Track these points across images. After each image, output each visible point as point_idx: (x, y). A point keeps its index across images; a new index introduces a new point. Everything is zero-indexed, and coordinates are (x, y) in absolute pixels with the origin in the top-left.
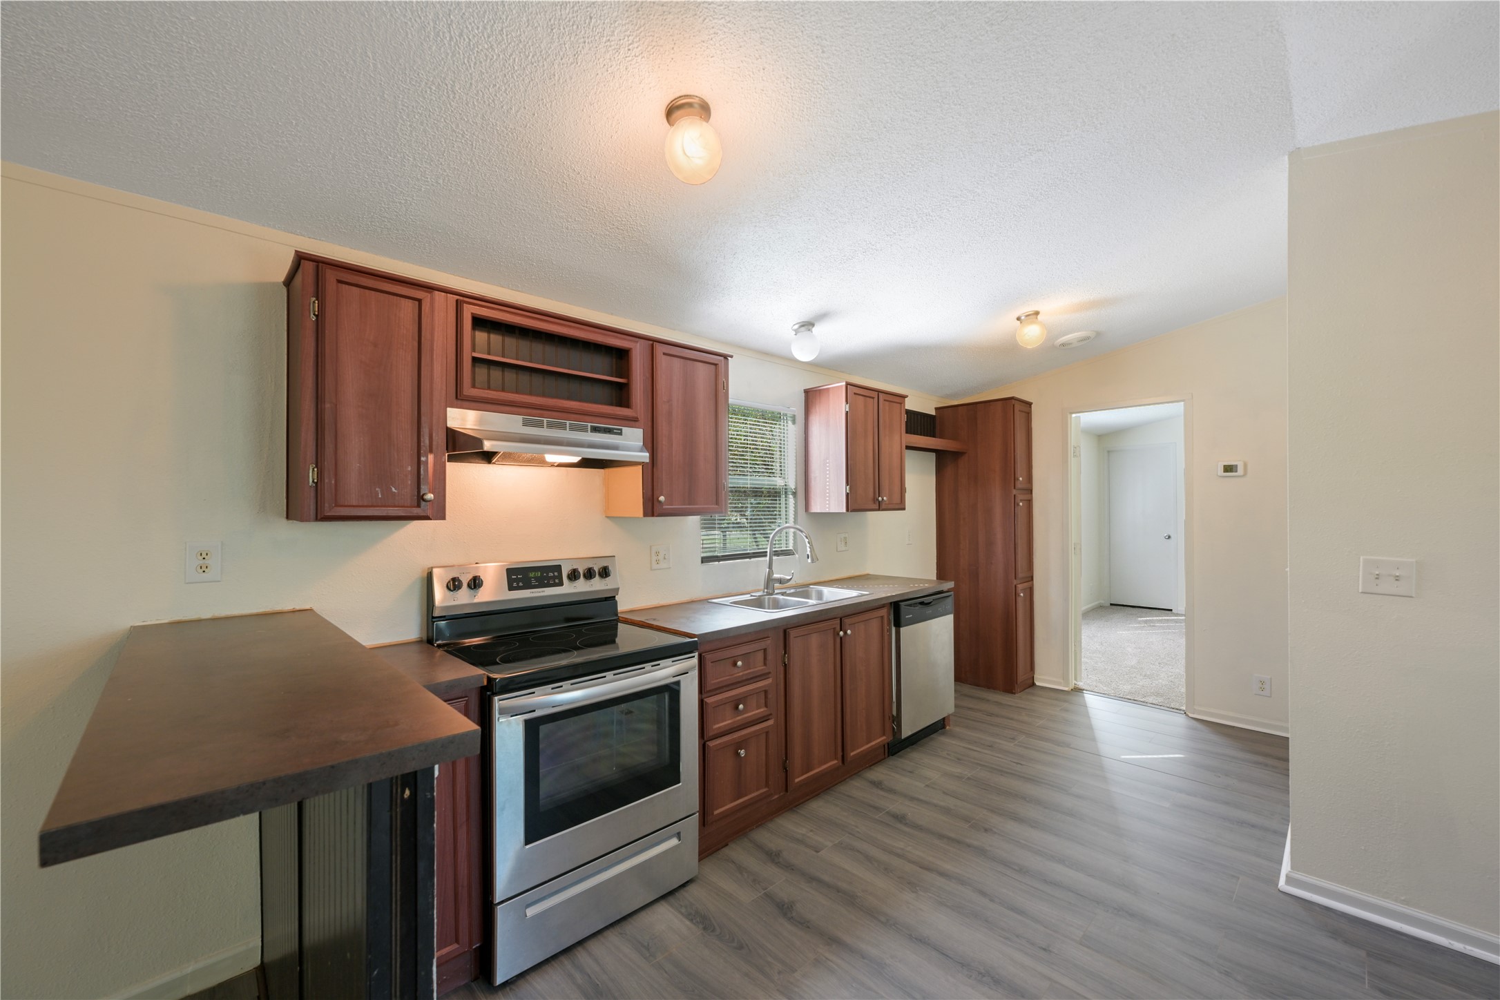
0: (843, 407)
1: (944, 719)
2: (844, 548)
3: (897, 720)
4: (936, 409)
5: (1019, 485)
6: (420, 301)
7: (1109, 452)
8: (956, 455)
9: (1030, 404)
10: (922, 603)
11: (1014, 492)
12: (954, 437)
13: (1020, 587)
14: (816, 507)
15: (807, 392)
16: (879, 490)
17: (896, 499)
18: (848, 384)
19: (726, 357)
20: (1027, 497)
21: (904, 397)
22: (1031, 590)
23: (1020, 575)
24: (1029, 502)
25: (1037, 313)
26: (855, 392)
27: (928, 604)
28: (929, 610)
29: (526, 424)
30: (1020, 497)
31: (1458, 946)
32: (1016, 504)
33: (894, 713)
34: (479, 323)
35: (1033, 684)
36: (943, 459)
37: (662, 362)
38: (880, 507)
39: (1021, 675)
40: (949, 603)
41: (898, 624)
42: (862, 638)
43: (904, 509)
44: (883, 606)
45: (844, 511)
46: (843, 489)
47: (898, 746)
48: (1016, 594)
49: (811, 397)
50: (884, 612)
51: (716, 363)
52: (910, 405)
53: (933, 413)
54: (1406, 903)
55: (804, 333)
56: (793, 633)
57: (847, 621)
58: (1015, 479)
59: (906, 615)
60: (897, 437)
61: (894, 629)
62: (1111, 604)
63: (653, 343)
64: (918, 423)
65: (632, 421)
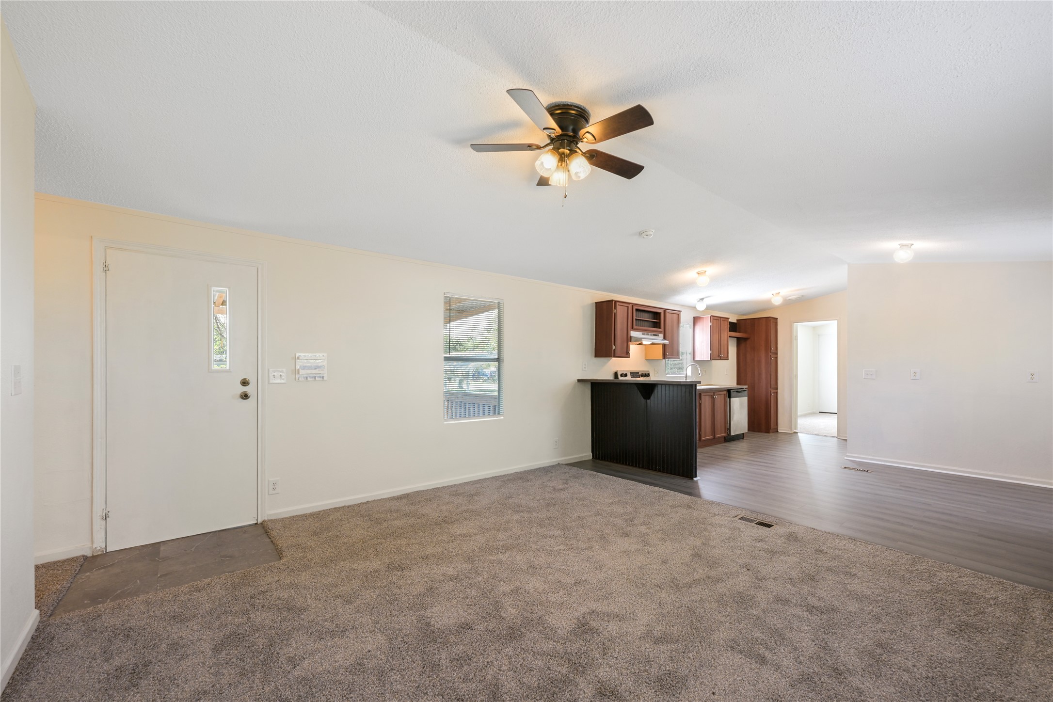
0: (710, 324)
1: (743, 434)
2: (705, 374)
3: (729, 429)
4: (737, 320)
5: (772, 351)
6: (628, 307)
7: (819, 335)
8: (745, 339)
9: (777, 319)
10: (737, 391)
11: (770, 354)
12: (745, 332)
13: (772, 391)
14: (697, 358)
15: (694, 318)
16: (720, 352)
17: (726, 356)
18: (711, 316)
19: (680, 311)
20: (775, 356)
21: (728, 318)
22: (777, 393)
23: (772, 386)
24: (776, 358)
25: (779, 293)
26: (714, 318)
27: (739, 392)
28: (740, 394)
29: (643, 334)
30: (772, 356)
31: (883, 463)
32: (771, 359)
33: (728, 427)
34: (637, 310)
35: (778, 431)
36: (739, 341)
37: (667, 315)
38: (721, 359)
39: (772, 426)
40: (746, 392)
41: (730, 397)
42: (719, 399)
43: (728, 360)
44: (725, 391)
45: (710, 359)
46: (709, 352)
47: (730, 439)
48: (771, 395)
49: (696, 320)
50: (725, 392)
51: (678, 314)
52: (730, 320)
53: (736, 322)
54: (873, 456)
55: (701, 302)
56: (702, 394)
57: (716, 394)
58: (771, 349)
59: (733, 394)
60: (726, 333)
61: (728, 399)
62: (820, 412)
63: (665, 310)
64: (733, 327)
65: (660, 332)
